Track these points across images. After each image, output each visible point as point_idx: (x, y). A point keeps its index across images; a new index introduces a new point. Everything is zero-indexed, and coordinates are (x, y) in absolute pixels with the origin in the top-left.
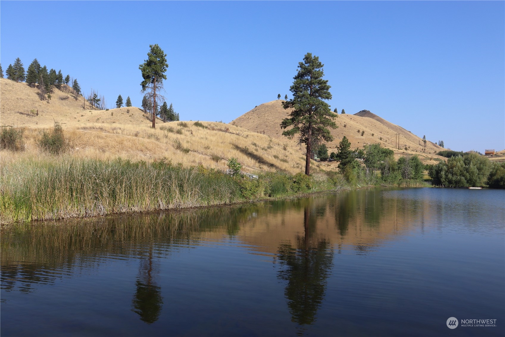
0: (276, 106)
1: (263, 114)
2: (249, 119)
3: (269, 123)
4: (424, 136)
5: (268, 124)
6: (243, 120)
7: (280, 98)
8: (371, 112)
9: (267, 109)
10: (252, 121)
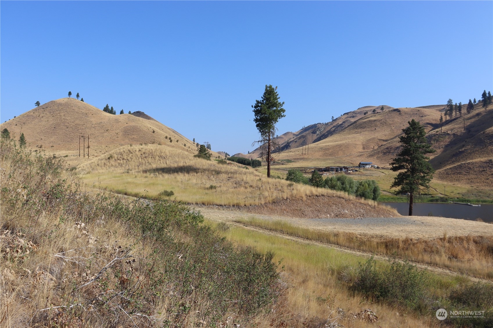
0: (71, 105)
1: (57, 112)
2: (40, 117)
3: (69, 123)
4: (194, 139)
5: (68, 125)
6: (32, 118)
7: (71, 96)
8: (145, 113)
9: (61, 107)
10: (46, 120)
